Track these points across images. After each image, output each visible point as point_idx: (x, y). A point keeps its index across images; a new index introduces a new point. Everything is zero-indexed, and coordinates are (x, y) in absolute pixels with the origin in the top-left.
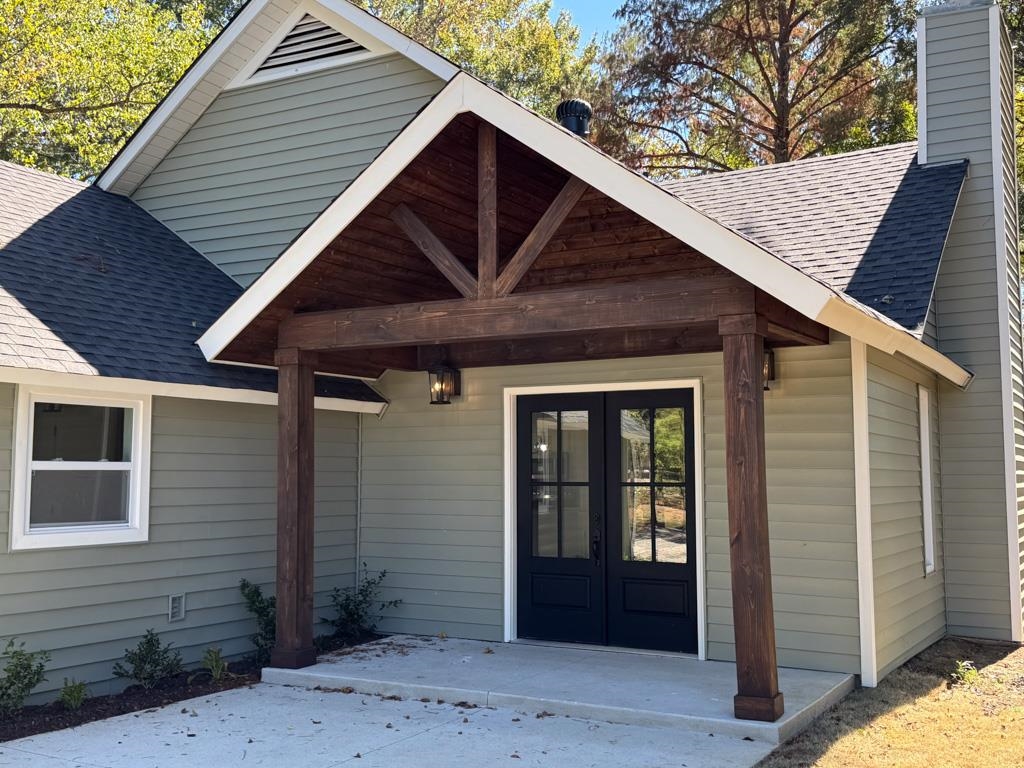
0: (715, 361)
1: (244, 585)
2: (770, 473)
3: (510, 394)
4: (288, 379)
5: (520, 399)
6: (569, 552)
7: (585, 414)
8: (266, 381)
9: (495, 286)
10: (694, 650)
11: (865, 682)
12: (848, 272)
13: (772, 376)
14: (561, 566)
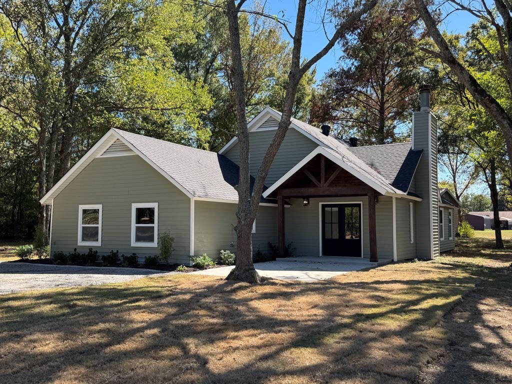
0: (366, 198)
1: (269, 243)
2: (376, 221)
3: (320, 204)
4: (280, 201)
5: (323, 205)
6: (333, 238)
7: (337, 208)
8: (275, 202)
9: (325, 185)
10: (361, 257)
11: (394, 260)
12: (393, 178)
13: (377, 201)
14: (332, 240)
